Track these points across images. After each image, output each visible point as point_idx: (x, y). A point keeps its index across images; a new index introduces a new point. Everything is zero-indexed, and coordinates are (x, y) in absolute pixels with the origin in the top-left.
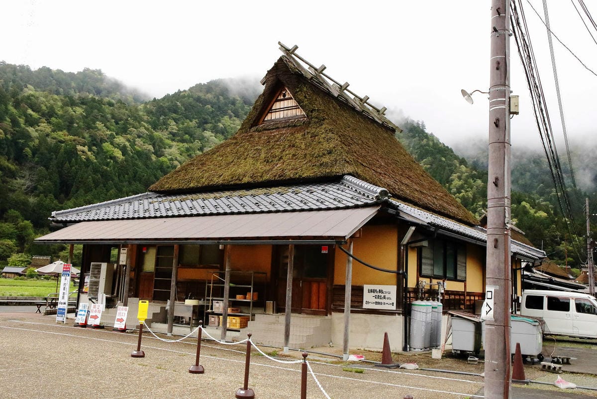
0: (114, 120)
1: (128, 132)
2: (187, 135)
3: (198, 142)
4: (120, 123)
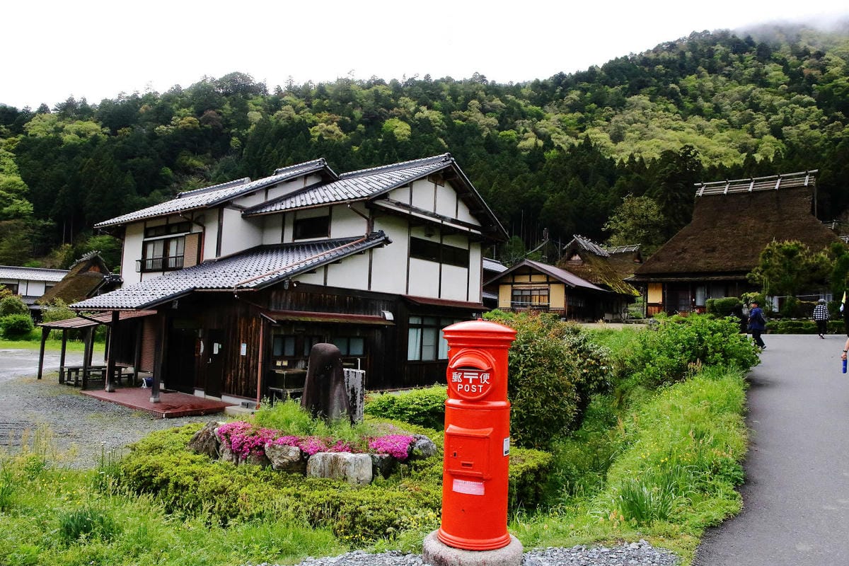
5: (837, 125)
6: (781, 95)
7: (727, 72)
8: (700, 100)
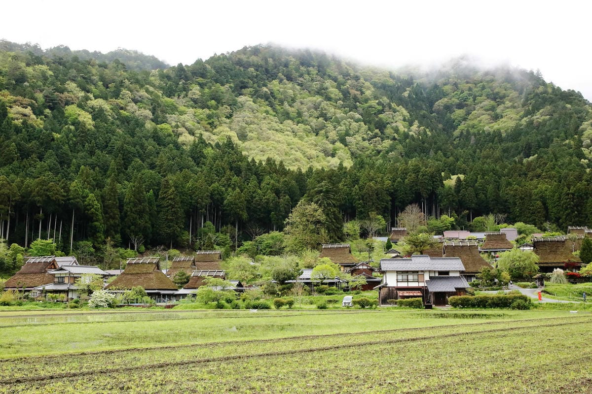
0: (102, 83)
1: (121, 96)
2: (213, 101)
3: (226, 108)
4: (110, 85)
5: (378, 140)
6: (339, 108)
7: (300, 82)
8: (286, 103)
